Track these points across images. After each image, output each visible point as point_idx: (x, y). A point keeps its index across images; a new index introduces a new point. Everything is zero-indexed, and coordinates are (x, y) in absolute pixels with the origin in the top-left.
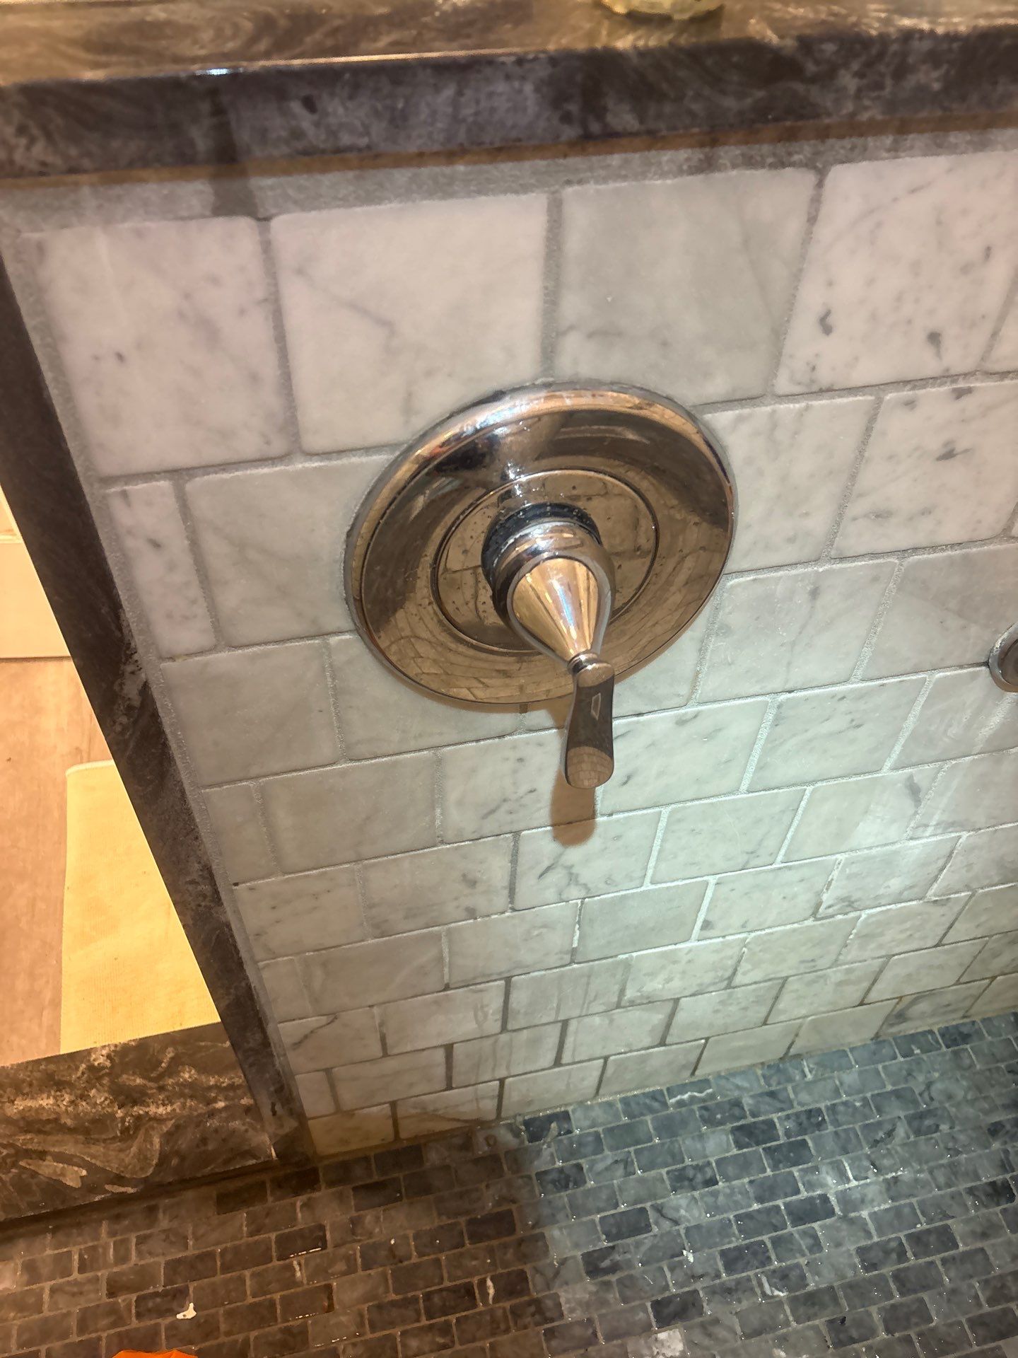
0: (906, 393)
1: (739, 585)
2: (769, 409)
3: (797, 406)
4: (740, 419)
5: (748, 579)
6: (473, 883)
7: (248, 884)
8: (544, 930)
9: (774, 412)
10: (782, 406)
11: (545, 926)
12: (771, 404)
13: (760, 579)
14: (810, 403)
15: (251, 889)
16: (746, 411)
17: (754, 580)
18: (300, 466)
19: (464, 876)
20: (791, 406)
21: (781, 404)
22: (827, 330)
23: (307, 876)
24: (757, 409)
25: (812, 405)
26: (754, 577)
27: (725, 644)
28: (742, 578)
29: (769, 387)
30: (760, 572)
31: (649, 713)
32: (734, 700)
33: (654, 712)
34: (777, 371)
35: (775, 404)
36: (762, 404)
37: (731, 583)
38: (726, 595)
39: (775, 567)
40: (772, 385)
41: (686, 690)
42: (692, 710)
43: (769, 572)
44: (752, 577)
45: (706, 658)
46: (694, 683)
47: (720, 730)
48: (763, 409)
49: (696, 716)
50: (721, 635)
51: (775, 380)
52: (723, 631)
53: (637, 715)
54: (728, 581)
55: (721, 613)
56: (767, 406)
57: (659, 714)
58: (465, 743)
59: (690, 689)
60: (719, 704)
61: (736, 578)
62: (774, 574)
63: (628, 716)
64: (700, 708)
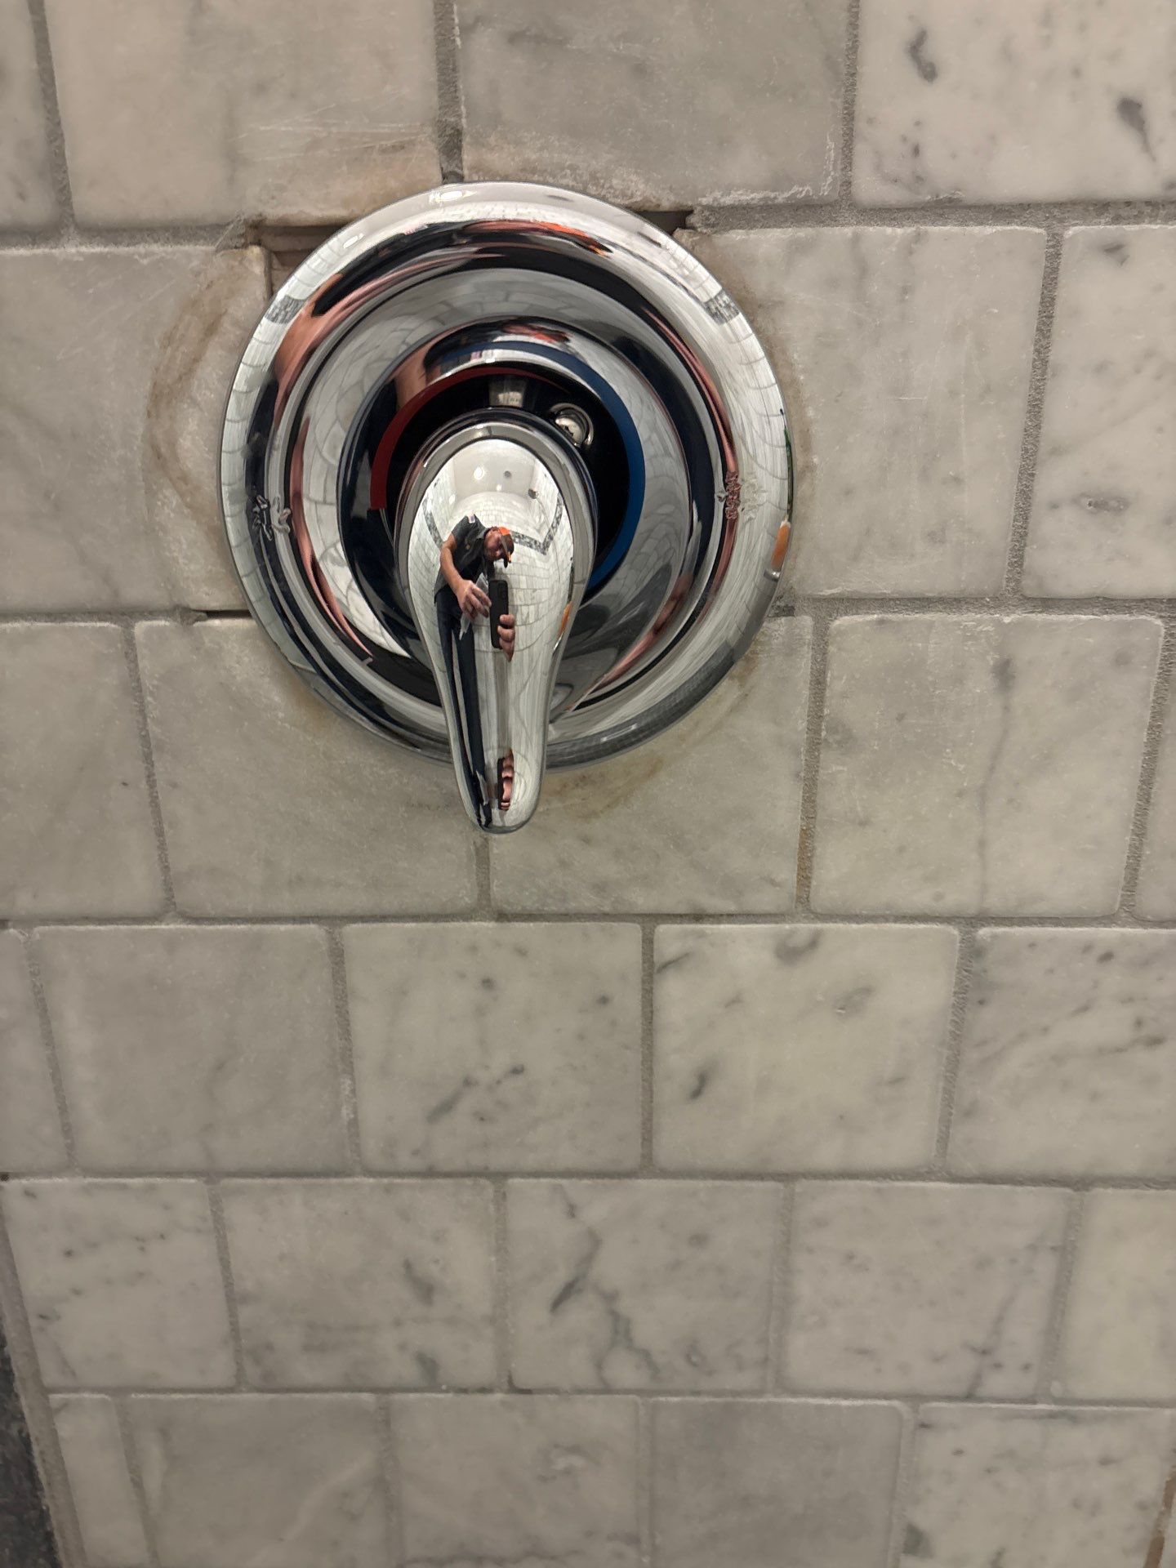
0: (1103, 229)
2: (848, 231)
3: (899, 231)
5: (870, 618)
6: (426, 1290)
7: (24, 1181)
8: (577, 1461)
9: (856, 239)
10: (871, 229)
11: (575, 1450)
12: (849, 224)
13: (891, 621)
14: (923, 228)
15: (29, 1194)
16: (803, 232)
18: (73, 250)
19: (408, 1266)
20: (889, 230)
21: (869, 224)
22: (929, 72)
23: (124, 1187)
24: (827, 231)
25: (926, 232)
26: (880, 616)
27: (845, 769)
28: (857, 614)
29: (842, 185)
30: (890, 607)
31: (721, 915)
32: (885, 919)
33: (731, 917)
34: (851, 150)
35: (858, 223)
36: (833, 221)
37: (837, 622)
38: (832, 649)
39: (919, 599)
40: (848, 183)
41: (787, 873)
42: (804, 929)
43: (907, 610)
44: (876, 616)
45: (814, 801)
46: (801, 859)
47: (867, 991)
48: (837, 231)
49: (814, 943)
50: (835, 746)
51: (851, 170)
52: (838, 737)
53: (698, 917)
54: (831, 616)
55: (828, 693)
56: (843, 225)
57: (741, 922)
58: (383, 918)
59: (798, 874)
60: (858, 923)
61: (846, 614)
62: (917, 616)
63: (681, 916)
64: (819, 926)
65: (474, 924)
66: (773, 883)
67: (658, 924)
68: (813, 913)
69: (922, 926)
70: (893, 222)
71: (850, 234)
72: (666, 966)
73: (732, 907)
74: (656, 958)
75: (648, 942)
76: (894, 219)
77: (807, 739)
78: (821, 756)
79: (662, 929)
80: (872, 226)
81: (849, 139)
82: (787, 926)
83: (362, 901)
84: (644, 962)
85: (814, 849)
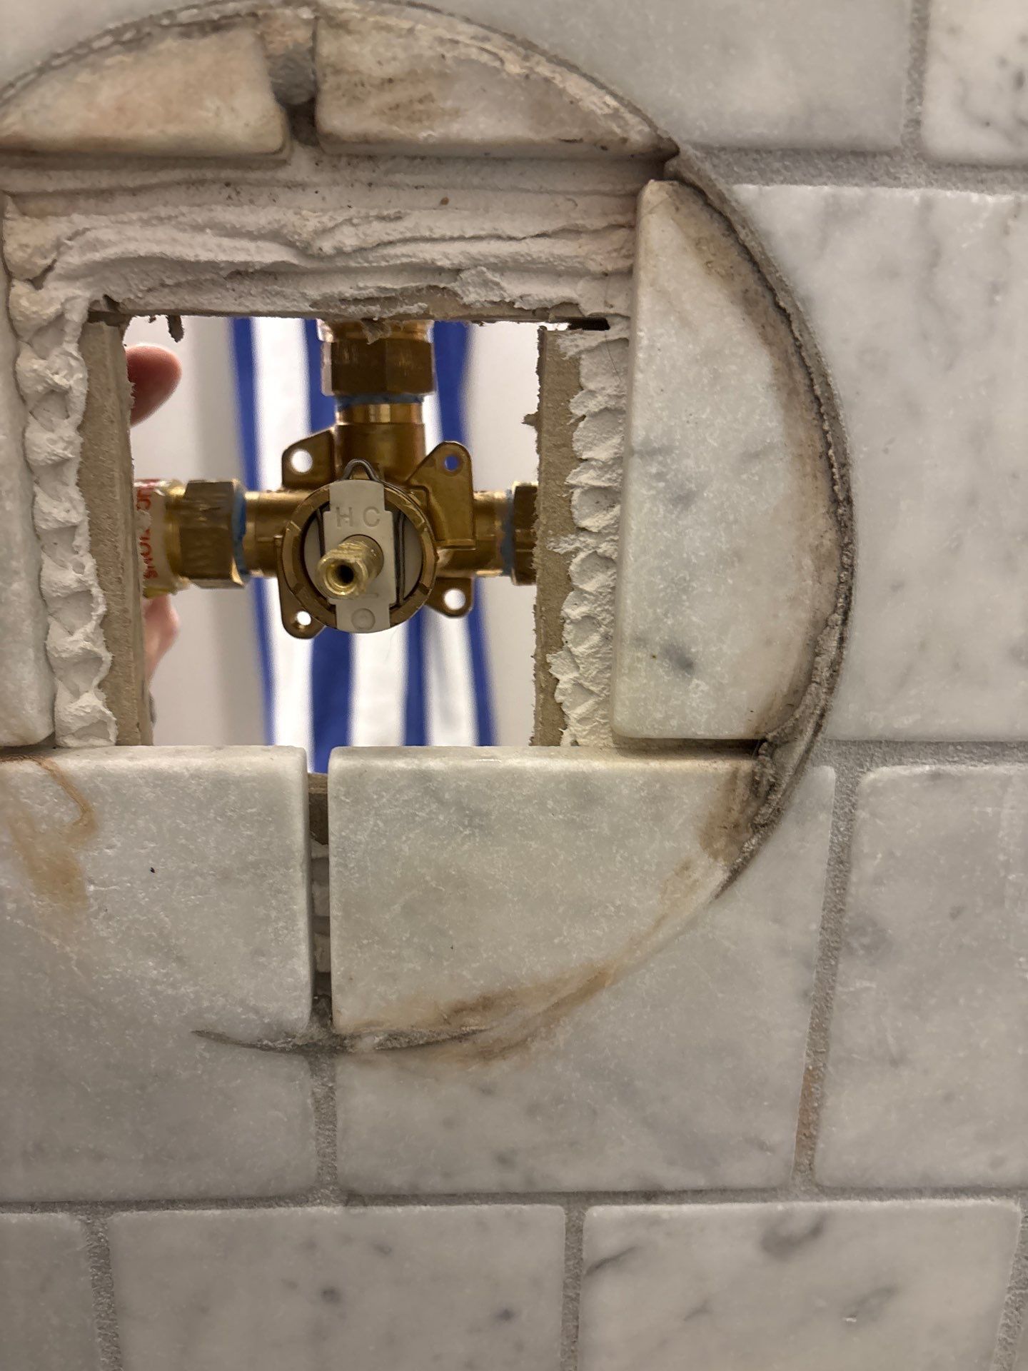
1: (894, 784)
2: (915, 195)
3: (990, 199)
4: (834, 215)
5: (918, 770)
9: (927, 205)
10: (949, 193)
12: (916, 185)
13: (949, 776)
16: (851, 193)
17: (935, 776)
20: (975, 197)
21: (944, 186)
24: (881, 192)
26: (934, 768)
27: (874, 985)
28: (901, 763)
29: (906, 126)
30: (948, 754)
31: (685, 1192)
32: (920, 1192)
33: (697, 1194)
34: (921, 73)
35: (930, 184)
36: (894, 180)
37: (871, 776)
38: (862, 814)
39: (990, 744)
40: (916, 122)
41: (782, 1132)
42: (805, 1208)
43: (972, 759)
44: (927, 768)
45: (826, 1030)
46: (804, 1111)
47: (889, 1292)
48: (896, 196)
49: (817, 1229)
50: (861, 952)
51: (920, 104)
52: (866, 940)
53: (650, 1195)
54: (861, 766)
55: (854, 878)
56: (906, 186)
57: (713, 1201)
58: (171, 1203)
59: (798, 1133)
60: (881, 1199)
61: (885, 763)
62: (987, 767)
63: (625, 1194)
64: (826, 1204)
65: (312, 1210)
66: (762, 1147)
67: (591, 1205)
68: (817, 1185)
69: (971, 1202)
70: (981, 186)
71: (917, 199)
72: (600, 1265)
73: (701, 1182)
74: (584, 1255)
75: (575, 1231)
76: (982, 182)
77: (821, 942)
78: (841, 966)
79: (597, 1212)
80: (949, 189)
81: (920, 56)
82: (780, 1207)
83: (135, 1180)
84: (567, 1260)
85: (823, 1096)
